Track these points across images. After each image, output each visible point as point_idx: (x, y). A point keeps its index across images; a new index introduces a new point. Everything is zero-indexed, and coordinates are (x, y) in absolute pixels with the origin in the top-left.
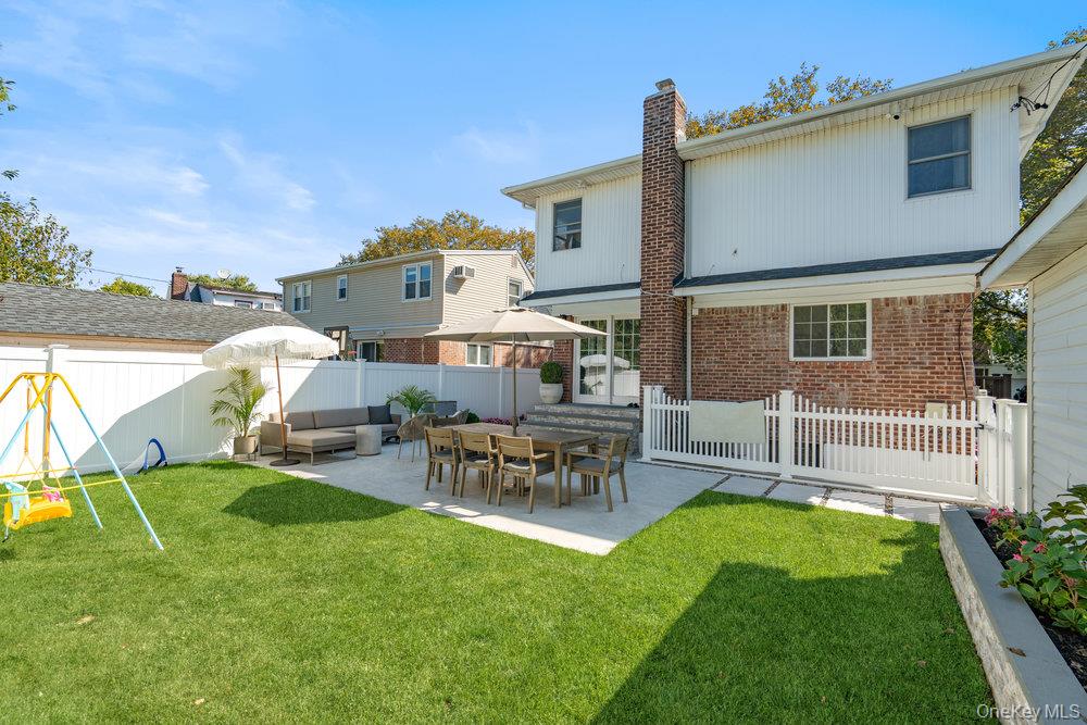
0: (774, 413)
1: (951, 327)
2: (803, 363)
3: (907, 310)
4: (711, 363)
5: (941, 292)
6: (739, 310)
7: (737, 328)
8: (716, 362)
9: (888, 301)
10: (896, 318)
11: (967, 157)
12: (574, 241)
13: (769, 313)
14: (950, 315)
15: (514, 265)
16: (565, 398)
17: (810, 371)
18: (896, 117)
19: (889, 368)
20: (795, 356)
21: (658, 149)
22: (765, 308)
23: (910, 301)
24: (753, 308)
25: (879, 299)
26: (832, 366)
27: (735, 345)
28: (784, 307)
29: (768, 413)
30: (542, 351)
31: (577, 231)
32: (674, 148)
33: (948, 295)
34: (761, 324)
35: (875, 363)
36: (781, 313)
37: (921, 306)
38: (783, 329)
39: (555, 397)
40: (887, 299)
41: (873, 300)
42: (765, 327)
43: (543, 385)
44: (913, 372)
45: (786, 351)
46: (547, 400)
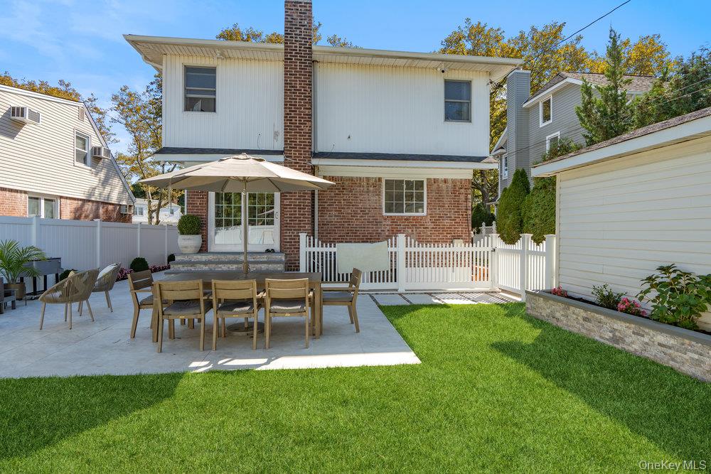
0: (393, 249)
1: (462, 197)
2: (391, 217)
3: (443, 186)
4: (332, 217)
5: (459, 177)
6: (351, 179)
7: (350, 192)
8: (335, 216)
9: (436, 181)
10: (439, 191)
11: (469, 104)
12: (209, 106)
13: (371, 182)
14: (462, 191)
15: (81, 118)
16: (203, 249)
17: (395, 222)
18: (443, 72)
19: (436, 220)
20: (386, 212)
21: (298, 44)
22: (368, 179)
23: (445, 181)
24: (360, 178)
25: (430, 179)
26: (407, 219)
27: (349, 204)
28: (380, 179)
29: (390, 249)
30: (110, 207)
31: (212, 97)
32: (311, 48)
33: (461, 179)
34: (365, 189)
35: (429, 217)
36: (378, 183)
37: (450, 185)
38: (379, 195)
39: (196, 247)
40: (434, 179)
41: (428, 179)
42: (368, 192)
43: (181, 237)
44: (447, 222)
45: (381, 209)
46: (187, 251)
